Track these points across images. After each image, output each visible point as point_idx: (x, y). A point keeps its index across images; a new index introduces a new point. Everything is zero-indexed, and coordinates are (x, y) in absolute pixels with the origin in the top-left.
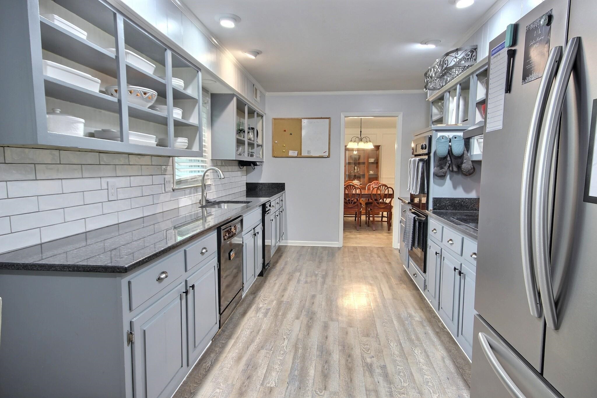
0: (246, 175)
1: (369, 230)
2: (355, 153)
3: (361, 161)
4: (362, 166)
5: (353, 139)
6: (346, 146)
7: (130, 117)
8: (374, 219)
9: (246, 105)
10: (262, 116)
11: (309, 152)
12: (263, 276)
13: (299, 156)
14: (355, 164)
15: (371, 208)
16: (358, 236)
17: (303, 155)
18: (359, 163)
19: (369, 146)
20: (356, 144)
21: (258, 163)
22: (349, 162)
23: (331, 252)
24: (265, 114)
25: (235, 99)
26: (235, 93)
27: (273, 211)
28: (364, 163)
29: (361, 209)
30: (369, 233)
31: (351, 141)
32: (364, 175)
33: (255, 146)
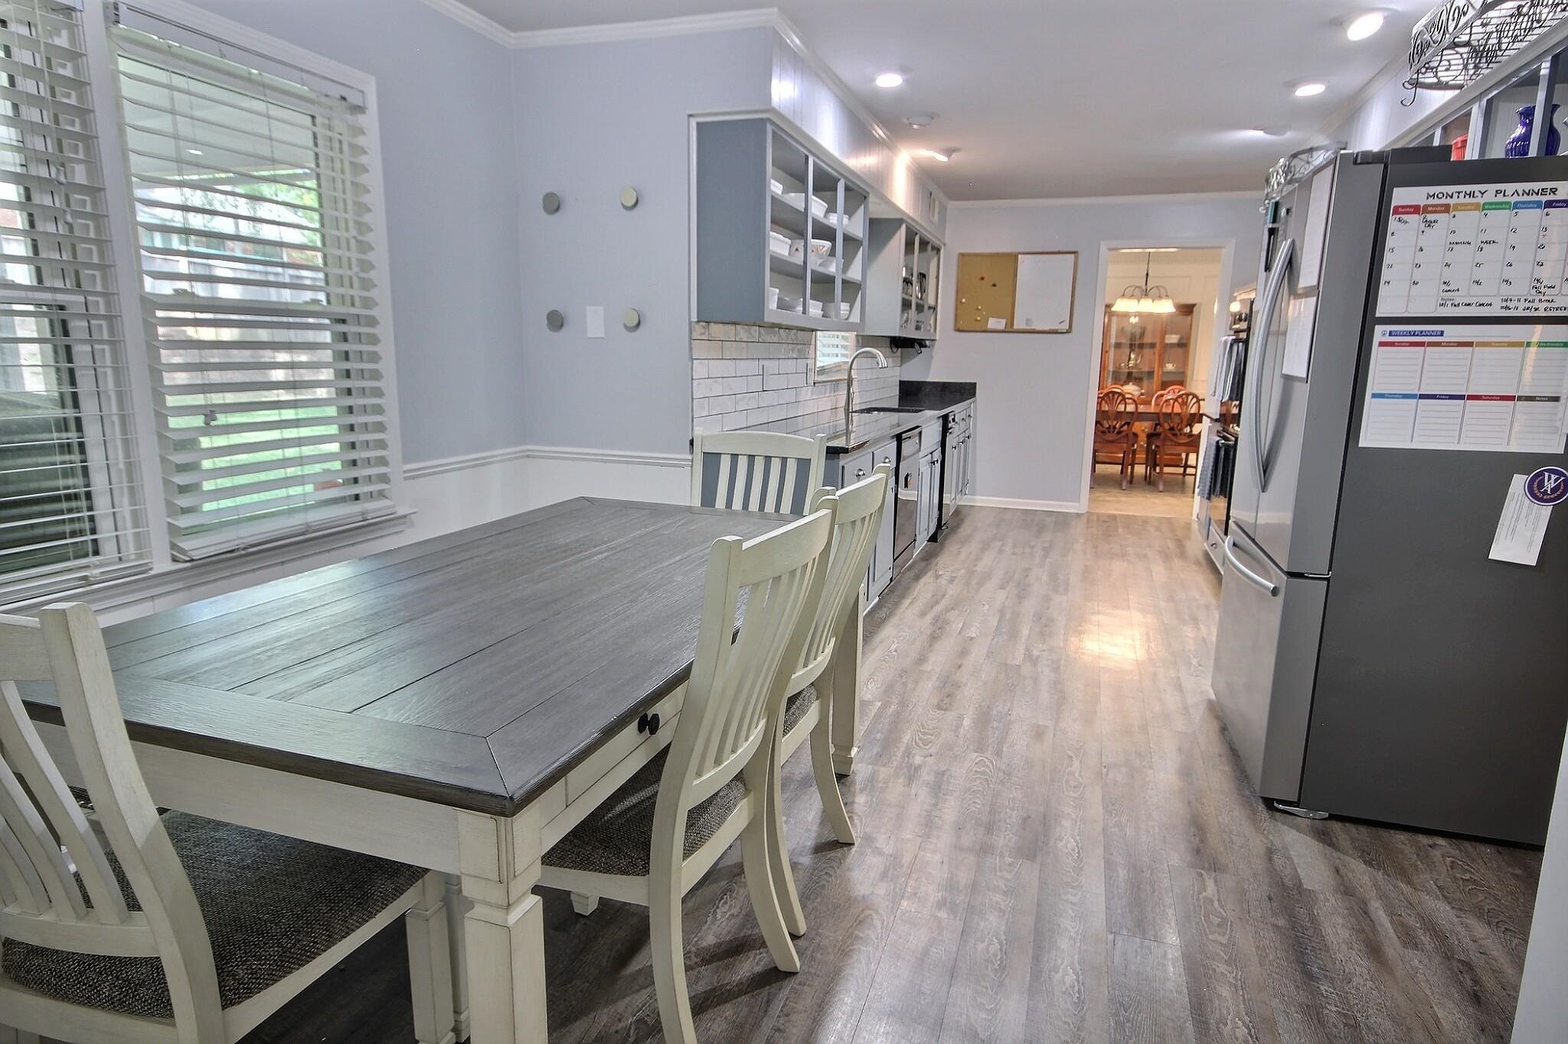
0: (900, 366)
1: (1152, 491)
2: (1134, 320)
3: (1147, 340)
4: (1147, 351)
5: (1129, 291)
6: (1108, 306)
7: (772, 274)
8: (1161, 470)
9: (916, 234)
10: (938, 250)
11: (1028, 321)
12: (937, 542)
13: (1009, 330)
14: (1132, 347)
15: (1158, 444)
16: (1123, 499)
17: (1016, 327)
18: (1141, 346)
19: (1165, 307)
20: (1136, 301)
21: (927, 343)
22: (1119, 341)
23: (1063, 521)
24: (945, 245)
25: (903, 227)
26: (905, 218)
27: (956, 429)
28: (1153, 345)
29: (1133, 445)
30: (1149, 496)
31: (1123, 295)
32: (1150, 374)
33: (926, 308)
